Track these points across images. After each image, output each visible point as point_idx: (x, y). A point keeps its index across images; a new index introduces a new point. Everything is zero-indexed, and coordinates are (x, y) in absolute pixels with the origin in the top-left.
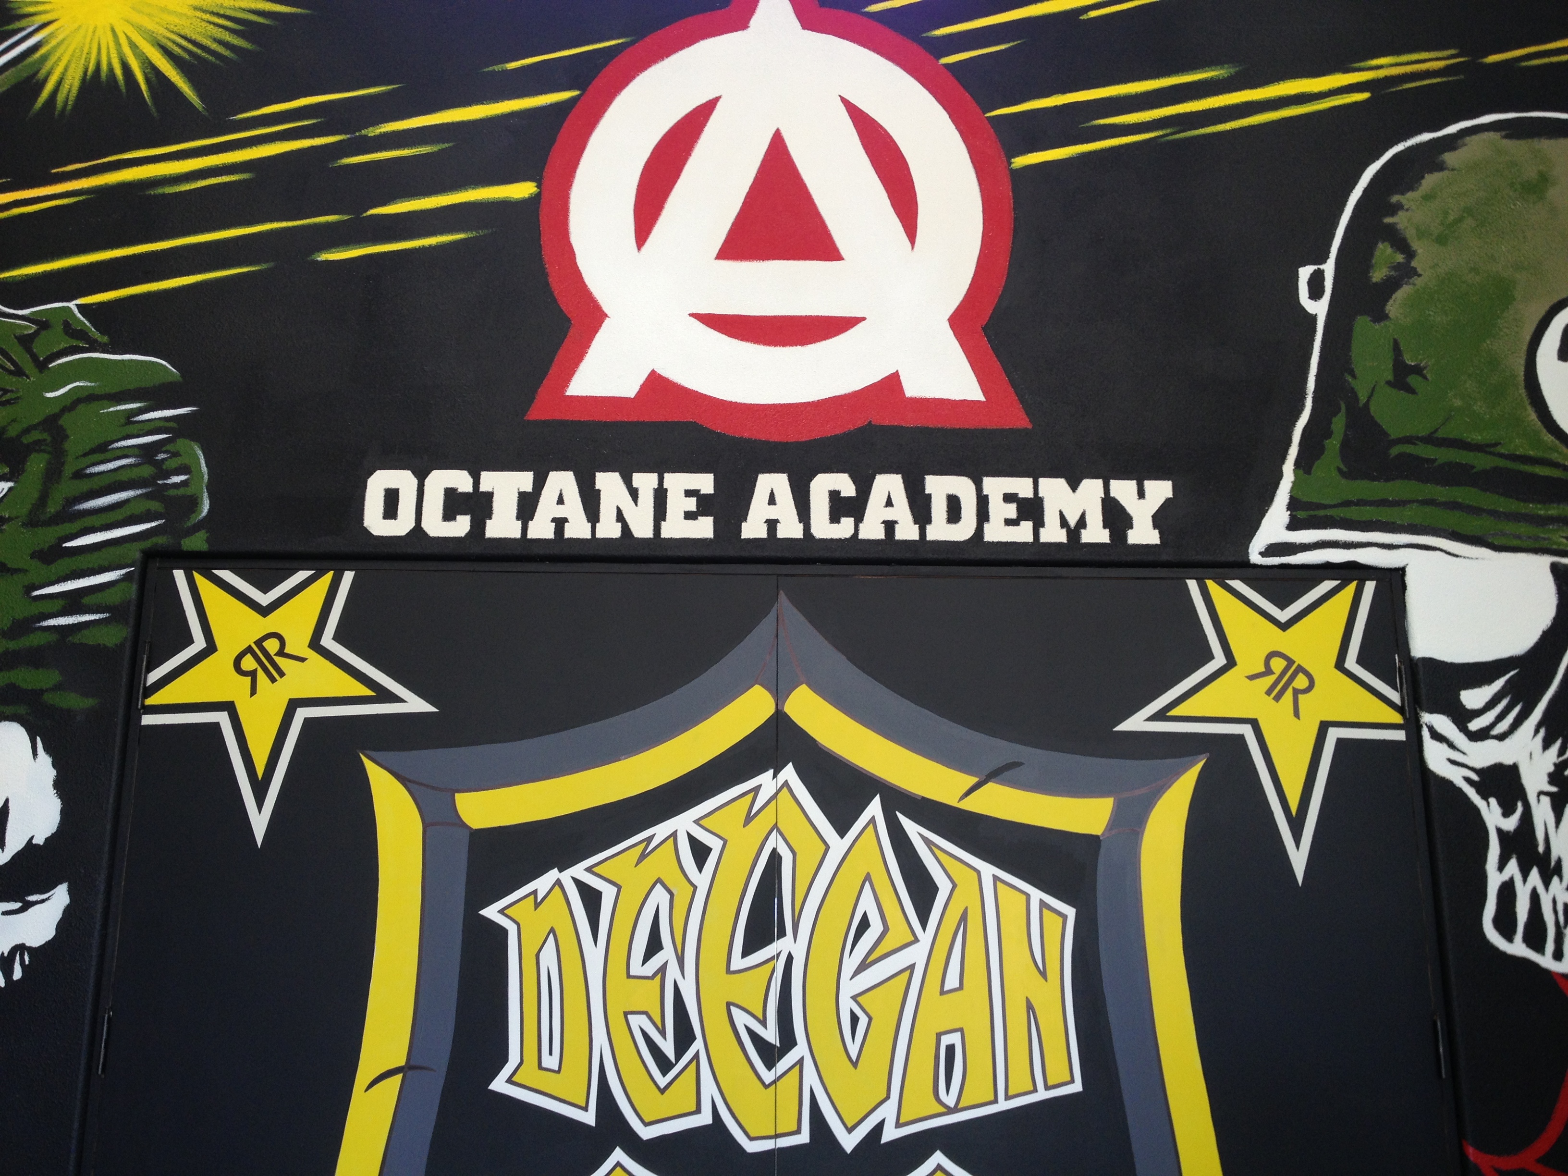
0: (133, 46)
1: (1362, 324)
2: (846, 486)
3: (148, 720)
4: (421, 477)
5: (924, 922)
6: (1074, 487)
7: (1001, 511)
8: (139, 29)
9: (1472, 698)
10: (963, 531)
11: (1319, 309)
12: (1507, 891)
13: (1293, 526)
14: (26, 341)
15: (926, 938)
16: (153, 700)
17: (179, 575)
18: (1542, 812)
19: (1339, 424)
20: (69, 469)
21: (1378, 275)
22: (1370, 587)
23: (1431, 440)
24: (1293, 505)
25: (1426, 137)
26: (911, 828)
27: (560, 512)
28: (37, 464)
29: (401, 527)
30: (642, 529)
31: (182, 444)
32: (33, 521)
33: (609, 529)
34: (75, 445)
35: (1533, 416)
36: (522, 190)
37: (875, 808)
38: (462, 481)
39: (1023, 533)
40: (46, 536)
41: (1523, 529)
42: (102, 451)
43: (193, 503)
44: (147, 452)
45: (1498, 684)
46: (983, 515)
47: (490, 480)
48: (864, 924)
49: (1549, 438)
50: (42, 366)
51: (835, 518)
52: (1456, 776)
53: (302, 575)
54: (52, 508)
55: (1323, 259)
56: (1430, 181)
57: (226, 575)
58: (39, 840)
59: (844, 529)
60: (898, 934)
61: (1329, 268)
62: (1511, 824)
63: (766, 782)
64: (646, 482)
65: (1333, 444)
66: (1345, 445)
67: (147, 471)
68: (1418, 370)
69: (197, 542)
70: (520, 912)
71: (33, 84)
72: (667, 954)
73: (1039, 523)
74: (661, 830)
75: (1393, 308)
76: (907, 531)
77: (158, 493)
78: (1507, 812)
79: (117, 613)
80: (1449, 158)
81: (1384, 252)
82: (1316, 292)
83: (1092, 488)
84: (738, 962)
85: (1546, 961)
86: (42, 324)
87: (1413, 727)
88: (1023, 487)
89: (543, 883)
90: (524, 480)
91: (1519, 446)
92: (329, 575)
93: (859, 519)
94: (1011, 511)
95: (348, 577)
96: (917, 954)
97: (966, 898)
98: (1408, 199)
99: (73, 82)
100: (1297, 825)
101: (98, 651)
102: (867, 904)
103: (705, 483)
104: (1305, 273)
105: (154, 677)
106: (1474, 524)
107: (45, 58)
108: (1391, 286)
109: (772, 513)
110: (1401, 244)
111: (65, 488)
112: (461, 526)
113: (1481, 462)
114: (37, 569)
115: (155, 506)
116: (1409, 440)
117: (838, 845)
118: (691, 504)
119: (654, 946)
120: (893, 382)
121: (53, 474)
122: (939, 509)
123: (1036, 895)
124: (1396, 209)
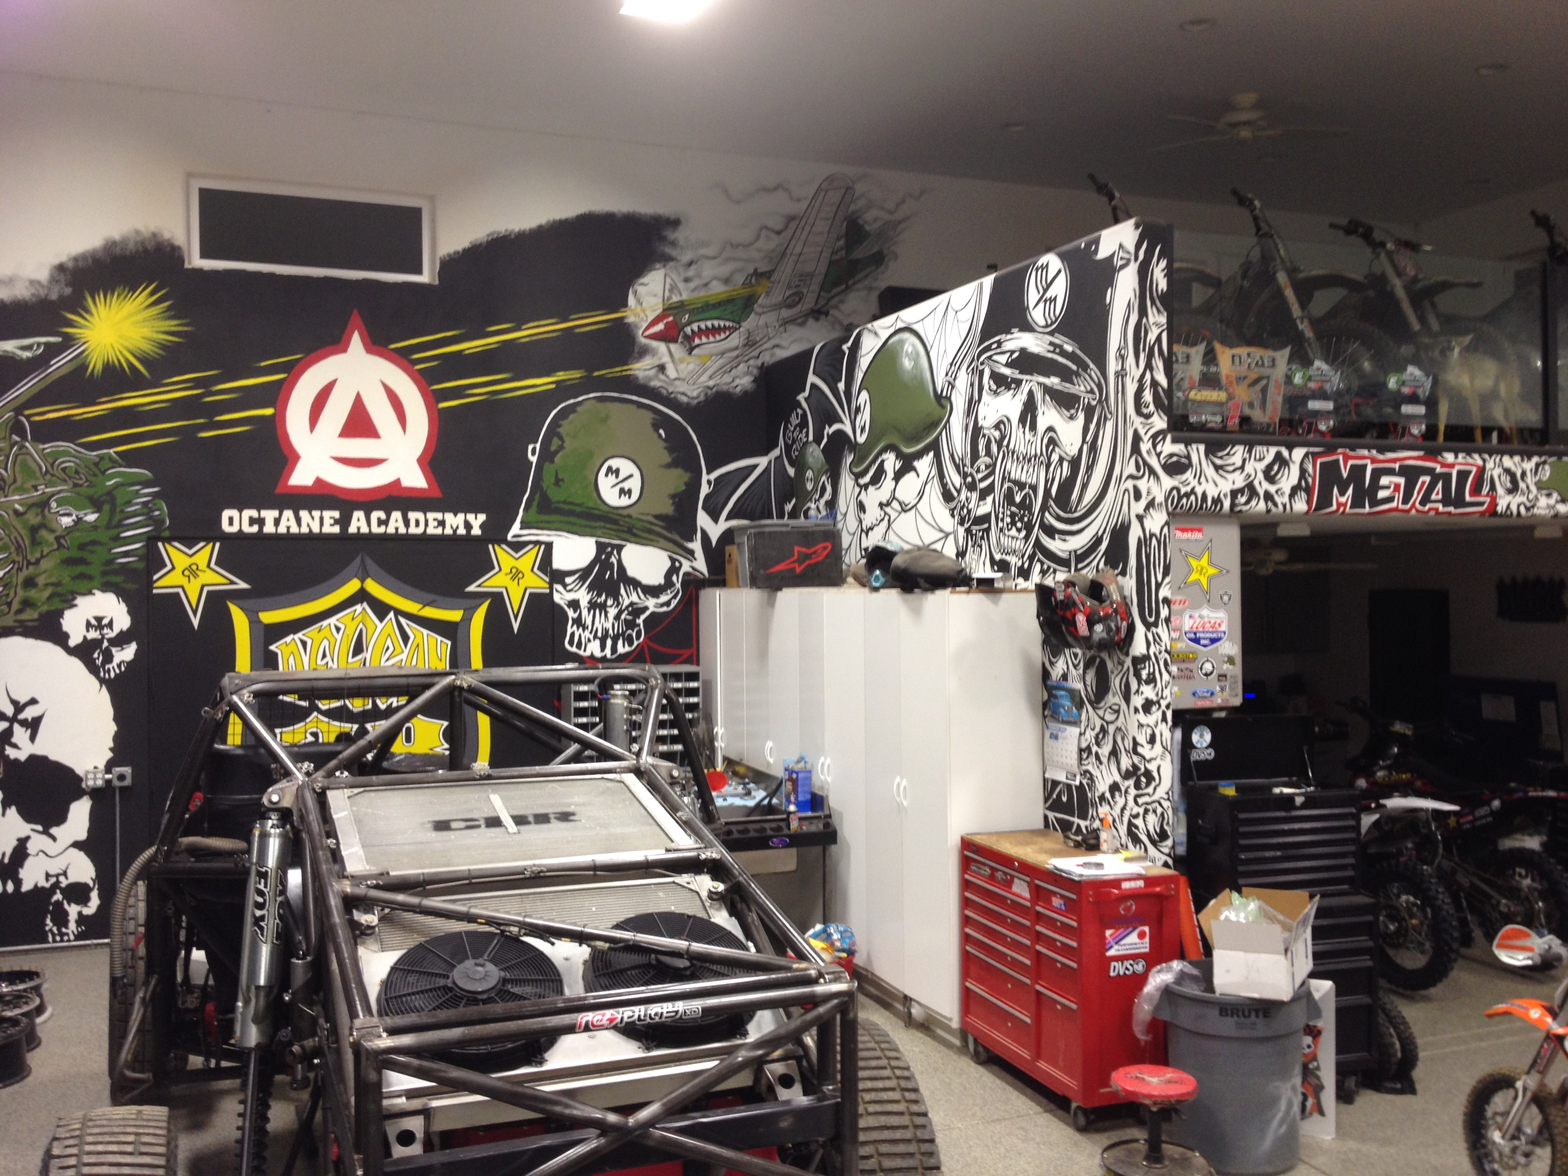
0: (121, 353)
1: (547, 465)
2: (382, 515)
3: (155, 591)
4: (241, 511)
5: (406, 646)
6: (455, 515)
7: (432, 524)
8: (122, 345)
9: (568, 580)
10: (420, 530)
11: (534, 459)
12: (573, 634)
13: (521, 528)
14: (96, 464)
15: (406, 651)
16: (156, 585)
17: (160, 545)
18: (585, 612)
19: (537, 497)
20: (118, 510)
21: (553, 448)
22: (543, 547)
23: (565, 502)
24: (522, 522)
25: (572, 401)
26: (403, 621)
27: (288, 524)
28: (106, 508)
29: (234, 529)
30: (316, 529)
31: (157, 501)
32: (108, 527)
33: (305, 530)
34: (120, 501)
35: (595, 495)
36: (269, 411)
37: (391, 615)
38: (254, 513)
39: (439, 531)
40: (114, 532)
41: (588, 530)
42: (129, 503)
43: (163, 522)
44: (145, 504)
45: (576, 576)
46: (426, 525)
47: (264, 513)
48: (388, 648)
49: (599, 502)
50: (103, 473)
51: (379, 525)
52: (562, 603)
53: (202, 544)
54: (114, 523)
55: (536, 442)
56: (572, 417)
57: (176, 544)
58: (125, 629)
59: (382, 529)
60: (398, 650)
61: (538, 446)
62: (576, 616)
63: (358, 608)
64: (316, 514)
65: (535, 503)
66: (539, 504)
67: (146, 510)
68: (563, 480)
69: (166, 534)
70: (282, 647)
71: (84, 367)
72: (328, 658)
73: (444, 527)
74: (325, 623)
75: (558, 459)
76: (402, 530)
77: (151, 518)
78: (575, 612)
79: (141, 558)
80: (579, 409)
81: (556, 442)
82: (533, 453)
83: (461, 517)
84: (350, 660)
85: (581, 652)
86: (101, 458)
87: (551, 588)
88: (439, 516)
89: (288, 639)
90: (275, 513)
91: (591, 504)
92: (211, 545)
93: (387, 526)
94: (436, 524)
95: (218, 545)
96: (403, 656)
97: (419, 640)
98: (564, 423)
99: (99, 366)
100: (516, 617)
101: (135, 571)
102: (389, 642)
103: (336, 514)
104: (530, 447)
105: (155, 577)
106: (574, 528)
107: (87, 356)
108: (557, 452)
109: (359, 524)
110: (561, 438)
111: (118, 517)
112: (255, 529)
113: (578, 509)
114: (112, 544)
115: (151, 522)
116: (558, 502)
117: (380, 626)
118: (332, 521)
119: (324, 656)
120: (397, 482)
121: (112, 512)
122: (412, 523)
123: (439, 638)
124: (560, 426)
